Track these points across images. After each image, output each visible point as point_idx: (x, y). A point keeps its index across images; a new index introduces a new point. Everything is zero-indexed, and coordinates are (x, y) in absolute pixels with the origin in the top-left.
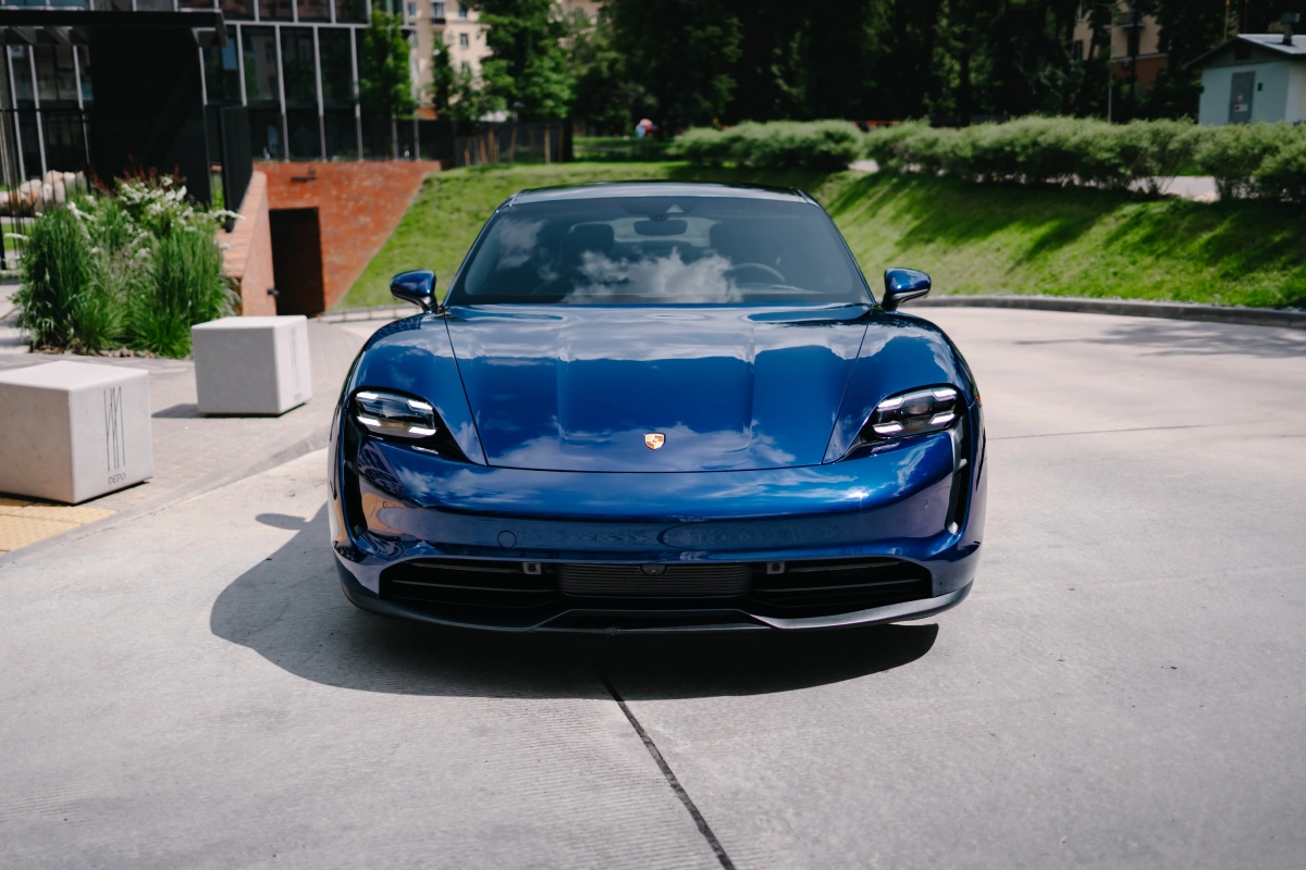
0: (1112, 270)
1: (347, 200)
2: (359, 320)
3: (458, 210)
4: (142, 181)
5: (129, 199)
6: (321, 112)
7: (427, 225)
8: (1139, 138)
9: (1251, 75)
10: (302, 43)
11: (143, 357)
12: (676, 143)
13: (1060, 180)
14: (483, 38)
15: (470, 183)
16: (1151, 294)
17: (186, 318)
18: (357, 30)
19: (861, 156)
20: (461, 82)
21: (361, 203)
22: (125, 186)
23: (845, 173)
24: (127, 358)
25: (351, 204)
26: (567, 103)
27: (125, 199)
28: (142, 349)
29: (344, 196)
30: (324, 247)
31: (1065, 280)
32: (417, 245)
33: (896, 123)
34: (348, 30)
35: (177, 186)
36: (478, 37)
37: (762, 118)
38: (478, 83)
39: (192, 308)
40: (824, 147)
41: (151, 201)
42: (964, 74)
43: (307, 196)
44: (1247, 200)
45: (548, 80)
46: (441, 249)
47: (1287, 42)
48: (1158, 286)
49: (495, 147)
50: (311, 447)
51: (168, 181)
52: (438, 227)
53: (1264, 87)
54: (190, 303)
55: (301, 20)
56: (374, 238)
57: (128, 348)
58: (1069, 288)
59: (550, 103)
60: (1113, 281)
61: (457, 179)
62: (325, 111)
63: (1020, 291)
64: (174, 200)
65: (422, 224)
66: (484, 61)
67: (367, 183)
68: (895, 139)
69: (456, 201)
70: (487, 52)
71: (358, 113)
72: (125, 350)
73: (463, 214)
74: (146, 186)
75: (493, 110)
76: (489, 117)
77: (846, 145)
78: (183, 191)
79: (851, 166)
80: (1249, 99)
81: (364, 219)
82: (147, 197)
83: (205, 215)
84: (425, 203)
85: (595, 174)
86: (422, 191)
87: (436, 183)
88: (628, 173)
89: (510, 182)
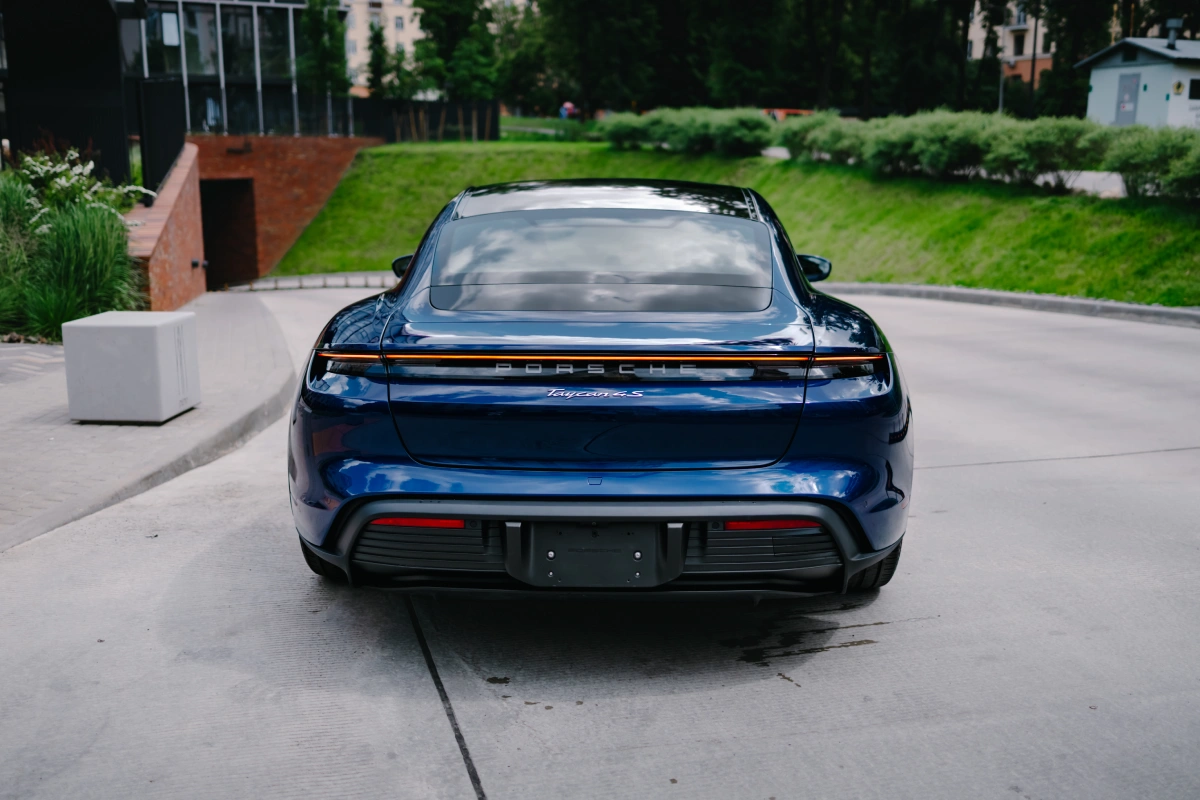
0: (1023, 263)
1: (282, 172)
2: (290, 289)
3: (389, 184)
4: (46, 154)
5: (33, 172)
6: (259, 87)
7: (358, 198)
8: (1047, 134)
9: (1137, 76)
10: (242, 21)
11: (34, 343)
12: (598, 125)
13: (967, 172)
14: (417, 23)
15: (399, 159)
16: (1063, 289)
17: (83, 301)
18: (296, 11)
19: (775, 142)
20: (394, 62)
21: (295, 176)
22: (28, 159)
23: (758, 159)
24: (16, 344)
25: (285, 176)
26: (494, 85)
27: (28, 173)
28: (34, 335)
29: (279, 168)
30: (258, 217)
31: (977, 272)
32: (348, 216)
33: (804, 112)
34: (286, 10)
35: (83, 160)
36: (412, 21)
37: (677, 104)
38: (410, 64)
39: (90, 291)
40: (738, 134)
41: (56, 175)
42: (866, 67)
43: (243, 167)
44: (1153, 197)
45: (476, 63)
47: (1171, 47)
48: (1070, 281)
49: (424, 124)
50: (193, 464)
51: (74, 154)
52: (369, 200)
53: (1148, 88)
54: (88, 287)
56: (307, 209)
57: (17, 332)
58: (981, 280)
59: (478, 84)
60: (1024, 275)
61: (388, 155)
62: (263, 86)
63: (932, 281)
64: (81, 174)
65: (353, 197)
66: (417, 43)
67: (302, 156)
68: (806, 130)
69: (387, 175)
70: (421, 35)
71: (295, 90)
72: (15, 335)
73: (393, 189)
74: (51, 160)
75: (424, 89)
76: (420, 96)
77: (758, 133)
78: (91, 165)
79: (764, 152)
80: (1134, 99)
81: (297, 191)
82: (52, 171)
83: (115, 190)
84: (357, 177)
85: (520, 153)
86: (354, 165)
87: (368, 158)
88: (551, 153)
89: (439, 159)
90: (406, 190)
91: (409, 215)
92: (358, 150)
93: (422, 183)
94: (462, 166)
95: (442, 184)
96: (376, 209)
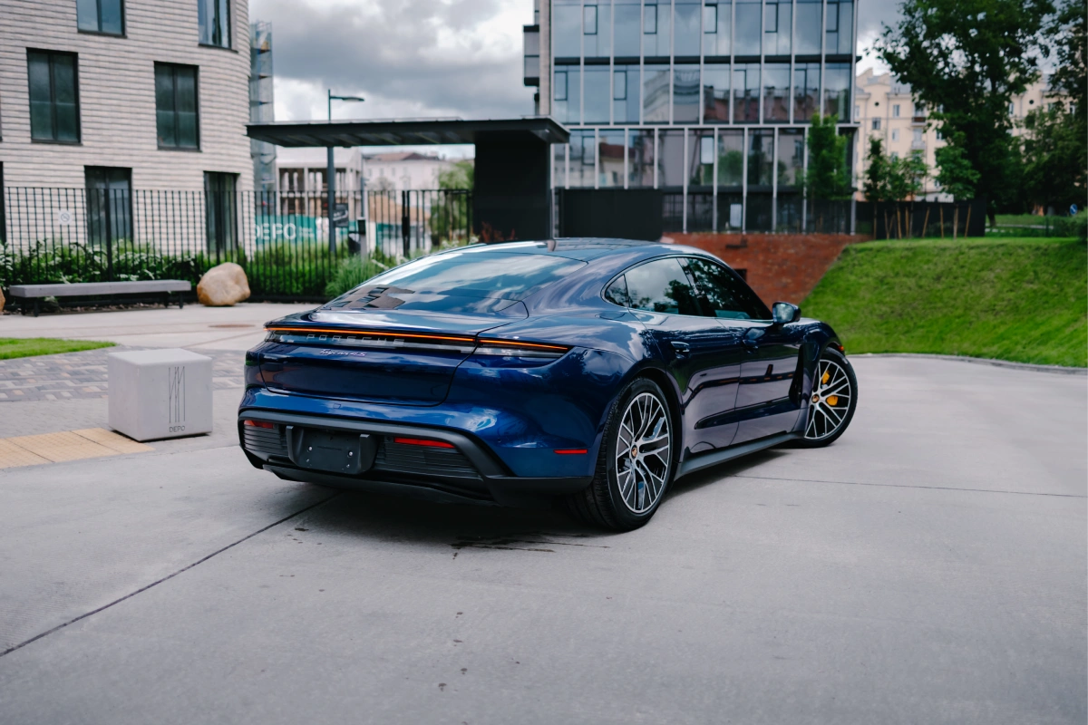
1: (772, 264)
3: (867, 275)
6: (775, 194)
7: (839, 287)
15: (880, 253)
20: (890, 170)
21: (785, 267)
25: (775, 268)
29: (770, 261)
32: (828, 303)
43: (738, 260)
46: (847, 307)
49: (909, 224)
52: (848, 289)
55: (795, 122)
61: (871, 249)
62: (778, 193)
65: (835, 287)
67: (792, 251)
69: (867, 267)
73: (870, 279)
81: (786, 280)
84: (841, 268)
85: (991, 247)
86: (839, 259)
87: (853, 252)
88: (1022, 248)
89: (915, 252)
90: (882, 281)
91: (881, 302)
92: (844, 247)
93: (897, 274)
94: (935, 259)
95: (915, 275)
96: (853, 297)
